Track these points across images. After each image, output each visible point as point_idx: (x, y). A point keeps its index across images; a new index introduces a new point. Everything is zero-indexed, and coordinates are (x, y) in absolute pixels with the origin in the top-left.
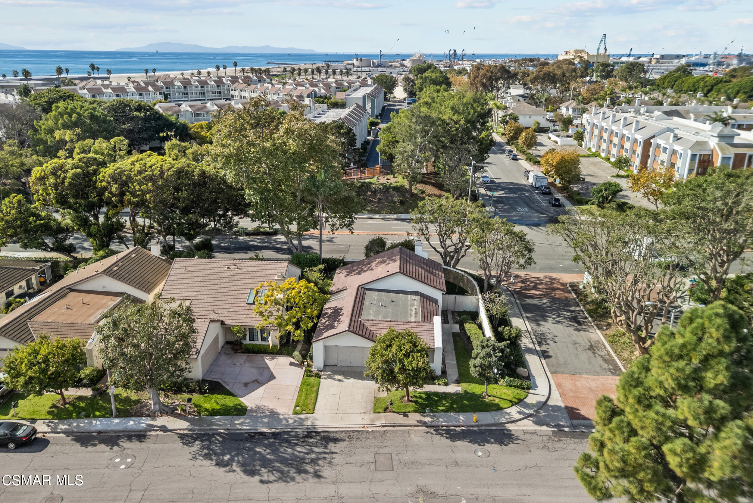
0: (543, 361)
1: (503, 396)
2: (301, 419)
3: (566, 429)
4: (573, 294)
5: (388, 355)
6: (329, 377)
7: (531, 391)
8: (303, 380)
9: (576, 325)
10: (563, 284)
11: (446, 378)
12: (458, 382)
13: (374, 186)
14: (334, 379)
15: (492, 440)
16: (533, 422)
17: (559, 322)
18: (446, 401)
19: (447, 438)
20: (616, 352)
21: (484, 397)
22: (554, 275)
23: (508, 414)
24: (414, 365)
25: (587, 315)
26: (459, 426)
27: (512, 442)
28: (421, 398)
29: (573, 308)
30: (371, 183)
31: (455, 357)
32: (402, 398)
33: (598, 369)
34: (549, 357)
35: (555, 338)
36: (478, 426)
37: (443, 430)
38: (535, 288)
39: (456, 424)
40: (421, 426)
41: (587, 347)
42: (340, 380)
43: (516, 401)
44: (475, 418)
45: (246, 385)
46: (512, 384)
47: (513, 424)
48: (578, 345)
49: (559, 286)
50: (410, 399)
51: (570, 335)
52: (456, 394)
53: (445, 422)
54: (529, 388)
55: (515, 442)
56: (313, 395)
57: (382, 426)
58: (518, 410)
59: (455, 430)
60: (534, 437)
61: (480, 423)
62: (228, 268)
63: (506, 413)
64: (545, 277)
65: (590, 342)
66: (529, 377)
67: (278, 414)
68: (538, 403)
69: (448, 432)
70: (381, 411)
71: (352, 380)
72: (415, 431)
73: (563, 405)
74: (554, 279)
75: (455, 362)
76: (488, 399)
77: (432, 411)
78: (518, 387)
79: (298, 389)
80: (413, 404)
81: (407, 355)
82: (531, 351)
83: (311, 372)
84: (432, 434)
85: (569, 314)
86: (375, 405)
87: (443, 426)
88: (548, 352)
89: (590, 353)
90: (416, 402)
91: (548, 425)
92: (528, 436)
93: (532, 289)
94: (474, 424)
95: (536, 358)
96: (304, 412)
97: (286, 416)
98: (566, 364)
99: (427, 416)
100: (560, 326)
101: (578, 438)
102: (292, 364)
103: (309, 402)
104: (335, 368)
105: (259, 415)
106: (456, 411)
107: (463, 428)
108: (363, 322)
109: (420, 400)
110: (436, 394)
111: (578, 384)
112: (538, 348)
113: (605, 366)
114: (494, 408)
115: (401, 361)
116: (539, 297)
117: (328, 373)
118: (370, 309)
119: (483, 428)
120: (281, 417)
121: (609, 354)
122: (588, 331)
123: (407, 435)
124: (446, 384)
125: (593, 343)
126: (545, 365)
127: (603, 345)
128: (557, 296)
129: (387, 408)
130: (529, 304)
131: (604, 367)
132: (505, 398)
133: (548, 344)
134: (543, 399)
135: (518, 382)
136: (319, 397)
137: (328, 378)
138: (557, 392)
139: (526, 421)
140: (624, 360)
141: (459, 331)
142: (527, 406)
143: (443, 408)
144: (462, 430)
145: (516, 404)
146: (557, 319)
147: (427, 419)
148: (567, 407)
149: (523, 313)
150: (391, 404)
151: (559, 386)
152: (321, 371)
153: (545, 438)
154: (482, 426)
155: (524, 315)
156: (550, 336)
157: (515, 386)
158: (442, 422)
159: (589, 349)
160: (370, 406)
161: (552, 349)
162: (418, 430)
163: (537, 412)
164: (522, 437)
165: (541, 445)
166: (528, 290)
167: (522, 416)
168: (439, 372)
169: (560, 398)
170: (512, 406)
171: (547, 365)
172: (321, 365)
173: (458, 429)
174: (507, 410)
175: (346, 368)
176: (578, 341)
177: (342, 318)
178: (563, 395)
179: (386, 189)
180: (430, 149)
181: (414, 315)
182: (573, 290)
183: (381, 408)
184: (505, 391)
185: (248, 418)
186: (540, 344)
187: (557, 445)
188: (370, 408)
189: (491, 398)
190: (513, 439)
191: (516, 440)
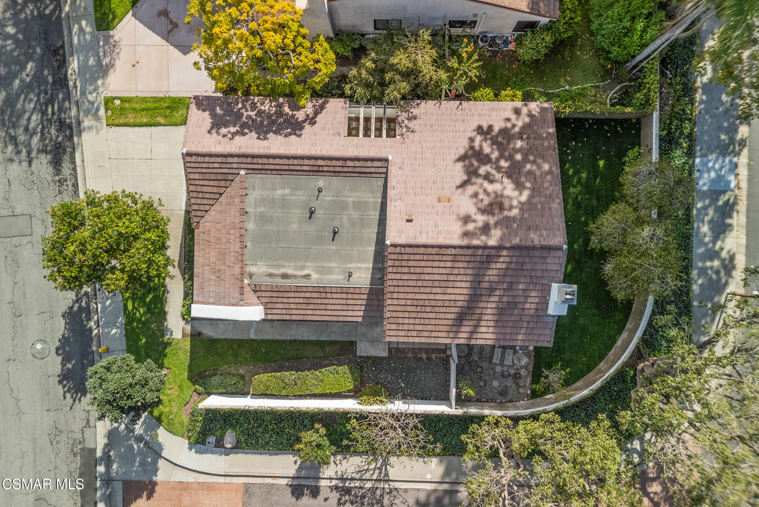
2: (98, 109)
3: (101, 469)
15: (69, 366)
18: (145, 313)
19: (71, 308)
26: (97, 326)
27: (69, 391)
37: (87, 303)
39: (102, 323)
45: (163, 13)
52: (163, 330)
53: (105, 308)
55: (68, 395)
56: (145, 120)
59: (89, 320)
60: (80, 422)
67: (105, 76)
69: (84, 310)
79: (160, 95)
87: (96, 304)
91: (108, 446)
94: (103, 346)
96: (111, 112)
97: (101, 90)
103: (131, 115)
105: (101, 50)
106: (126, 325)
107: (95, 331)
120: (100, 82)
124: (186, 318)
142: (150, 427)
143: (130, 307)
144: (91, 330)
145: (150, 413)
148: (153, 483)
153: (78, 436)
158: (103, 303)
163: (140, 439)
165: (62, 426)
169: (175, 479)
178: (184, 486)
185: (93, 36)
187: (64, 450)
190: (73, 394)
191: (72, 397)
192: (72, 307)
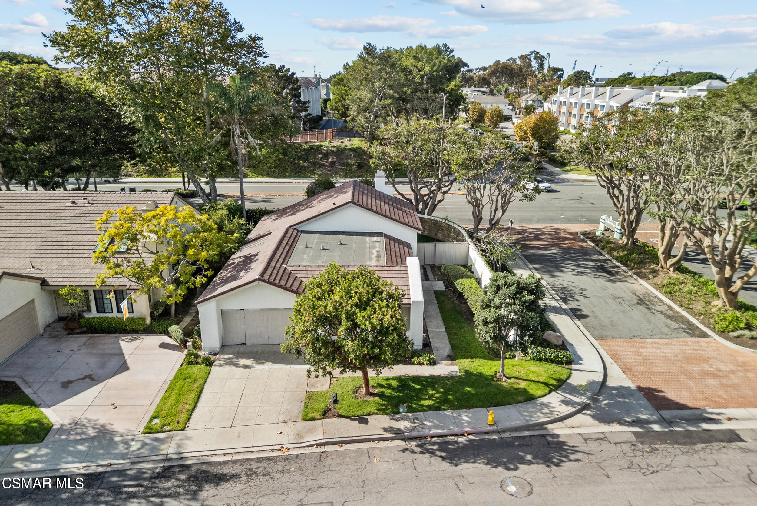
0: (578, 322)
1: (532, 377)
2: (157, 439)
3: (656, 427)
4: (589, 242)
5: (325, 307)
6: (229, 363)
7: (574, 367)
8: (179, 370)
9: (608, 276)
10: (571, 234)
11: (431, 352)
12: (451, 358)
13: (325, 149)
14: (237, 365)
15: (529, 457)
16: (593, 417)
17: (582, 273)
18: (434, 389)
19: (443, 458)
20: (681, 306)
21: (499, 380)
22: (557, 226)
23: (547, 406)
24: (375, 321)
25: (618, 264)
26: (463, 435)
27: (567, 457)
28: (389, 386)
29: (596, 257)
30: (322, 146)
31: (442, 323)
32: (356, 390)
33: (665, 330)
34: (585, 317)
35: (585, 292)
36: (497, 432)
37: (434, 444)
38: (537, 238)
39: (457, 430)
40: (392, 439)
41: (635, 301)
42: (246, 367)
43: (555, 383)
44: (490, 418)
45: (66, 385)
46: (543, 356)
47: (559, 424)
48: (620, 300)
49: (568, 236)
50: (371, 390)
51: (604, 288)
52: (451, 378)
53: (437, 427)
54: (570, 362)
55: (572, 457)
56: (192, 396)
57: (318, 445)
58: (562, 398)
59: (456, 442)
60: (605, 446)
61: (501, 426)
62: (73, 203)
63: (542, 404)
64: (547, 228)
65: (636, 295)
66: (564, 346)
67: (112, 433)
68: (592, 383)
69: (443, 447)
70: (317, 415)
71: (268, 366)
72: (381, 449)
73: (633, 386)
74: (558, 229)
75: (443, 330)
76: (505, 383)
77: (411, 410)
78: (552, 362)
79: (166, 387)
80: (377, 399)
81: (362, 305)
82: (557, 310)
83: (197, 356)
84: (413, 452)
85: (591, 263)
86: (306, 406)
87: (433, 437)
88: (580, 310)
89: (642, 308)
90: (381, 395)
91: (621, 422)
92: (592, 446)
93: (534, 240)
94: (489, 428)
95: (566, 318)
96: (165, 428)
97: (128, 438)
98: (613, 325)
99: (402, 419)
100: (584, 277)
101: (685, 444)
102: (163, 346)
103: (181, 406)
104: (242, 349)
105: (72, 437)
106: (454, 407)
107: (471, 437)
108: (289, 269)
109: (388, 392)
110: (417, 379)
111: (644, 351)
112: (564, 306)
113: (674, 325)
114: (520, 398)
115: (351, 317)
116: (545, 248)
117: (226, 357)
118: (304, 253)
119: (507, 435)
120: (117, 439)
121: (671, 309)
122: (627, 281)
123: (365, 459)
124: (433, 363)
125: (641, 297)
126: (582, 328)
127: (656, 297)
128: (569, 245)
129: (329, 410)
130: (534, 255)
131: (672, 327)
132: (536, 379)
133: (577, 300)
134: (599, 378)
135: (551, 353)
136: (203, 398)
137: (227, 364)
138: (615, 366)
139: (579, 417)
140: (700, 314)
141: (444, 289)
142: (575, 390)
143: (430, 402)
144: (470, 441)
145: (557, 388)
146: (578, 270)
147: (403, 425)
148: (640, 389)
149: (528, 264)
150: (336, 401)
151: (615, 357)
152: (216, 354)
153: (626, 448)
154: (504, 431)
155: (531, 266)
156: (576, 290)
157: (546, 360)
158: (430, 428)
159: (638, 303)
160: (298, 409)
161: (585, 307)
162: (386, 448)
163: (594, 399)
164: (582, 447)
165: (625, 462)
166: (529, 240)
167: (570, 409)
168: (418, 344)
169: (624, 376)
170: (550, 392)
171: (586, 328)
172: (216, 344)
173: (460, 440)
174: (544, 400)
175: (260, 348)
176: (619, 295)
177: (253, 265)
178: (626, 369)
179: (340, 152)
180: (391, 97)
181: (375, 259)
182: (588, 238)
183: (318, 410)
184: (533, 368)
185: (46, 447)
186: (565, 300)
187: (654, 460)
188: (296, 412)
189: (512, 380)
190: (568, 453)
191: (573, 453)
192: (441, 457)
